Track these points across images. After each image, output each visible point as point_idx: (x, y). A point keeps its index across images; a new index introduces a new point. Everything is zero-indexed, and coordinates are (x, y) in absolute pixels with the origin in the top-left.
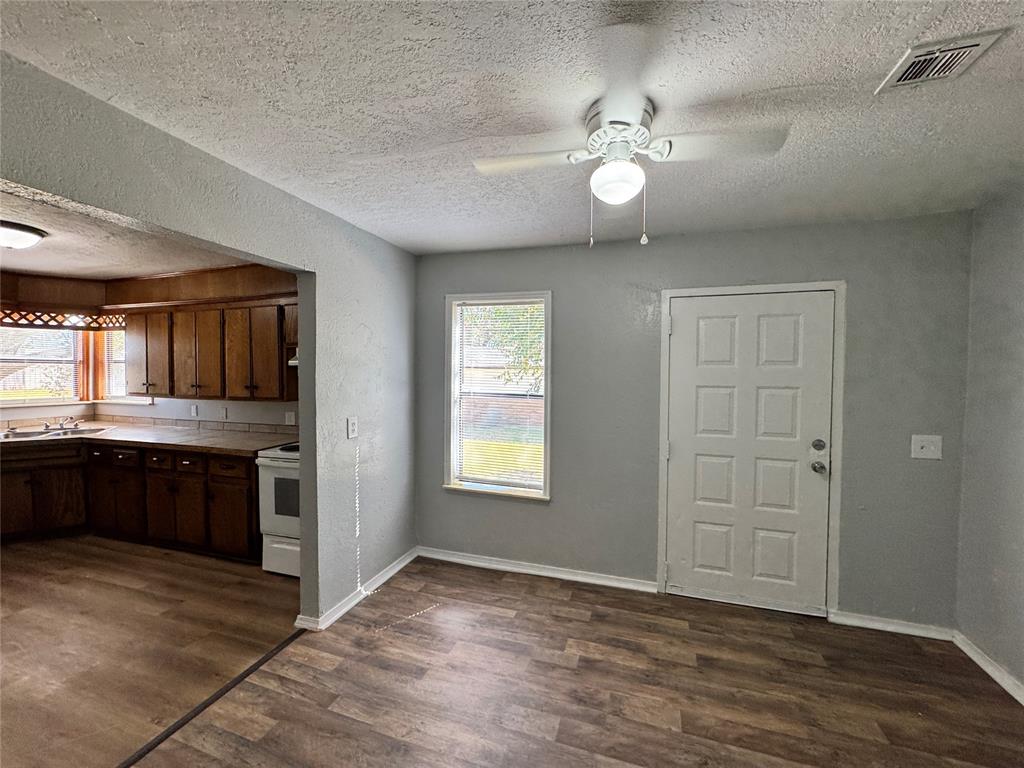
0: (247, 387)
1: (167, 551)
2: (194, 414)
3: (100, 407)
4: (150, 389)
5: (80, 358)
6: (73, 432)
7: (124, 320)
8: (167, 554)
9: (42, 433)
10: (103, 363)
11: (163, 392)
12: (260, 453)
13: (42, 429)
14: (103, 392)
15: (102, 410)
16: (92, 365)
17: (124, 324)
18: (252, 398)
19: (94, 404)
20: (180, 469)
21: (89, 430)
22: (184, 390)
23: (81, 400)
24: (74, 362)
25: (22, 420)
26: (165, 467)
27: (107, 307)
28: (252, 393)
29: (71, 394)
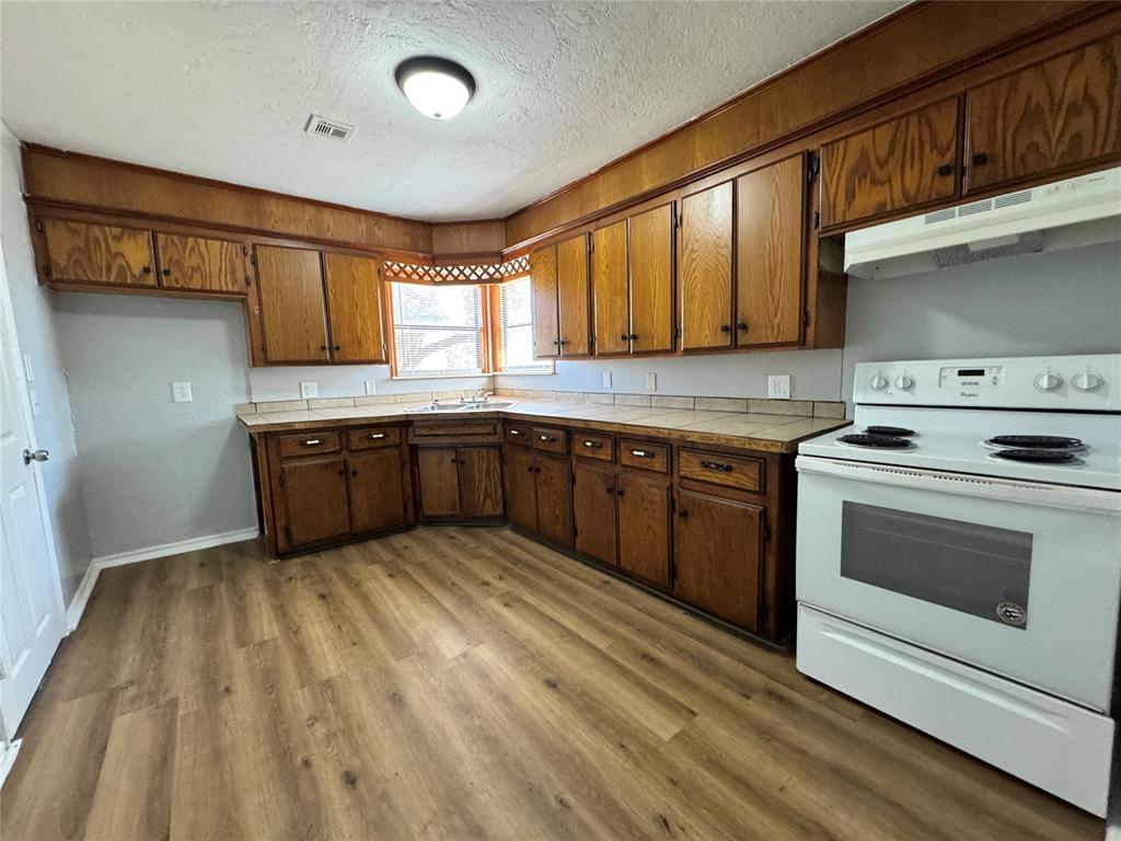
0: (725, 329)
1: (606, 578)
2: (606, 383)
3: (499, 378)
4: (563, 347)
5: (481, 325)
6: (484, 406)
7: (528, 262)
8: (607, 582)
9: (459, 406)
10: (500, 330)
11: (580, 351)
12: (802, 447)
13: (458, 402)
14: (501, 363)
15: (502, 383)
16: (491, 331)
17: (528, 268)
18: (734, 347)
19: (494, 376)
20: (625, 460)
21: (494, 405)
22: (610, 347)
23: (483, 372)
24: (475, 329)
25: (441, 392)
26: (602, 457)
27: (510, 250)
28: (735, 338)
29: (475, 366)
